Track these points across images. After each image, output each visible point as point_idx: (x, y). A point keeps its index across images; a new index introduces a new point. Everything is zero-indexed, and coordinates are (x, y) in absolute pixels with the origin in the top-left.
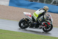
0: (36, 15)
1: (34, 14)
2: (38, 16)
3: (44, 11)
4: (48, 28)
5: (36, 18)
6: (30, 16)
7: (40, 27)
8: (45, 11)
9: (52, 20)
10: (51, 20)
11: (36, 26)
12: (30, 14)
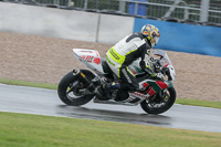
0: (118, 58)
1: (108, 54)
2: (123, 59)
3: (144, 42)
4: (158, 100)
5: (116, 67)
7: (132, 96)
8: (149, 41)
9: (172, 73)
10: (168, 73)
11: (118, 94)
12: (95, 54)
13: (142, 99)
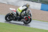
2: (21, 11)
6: (15, 11)
13: (24, 21)
